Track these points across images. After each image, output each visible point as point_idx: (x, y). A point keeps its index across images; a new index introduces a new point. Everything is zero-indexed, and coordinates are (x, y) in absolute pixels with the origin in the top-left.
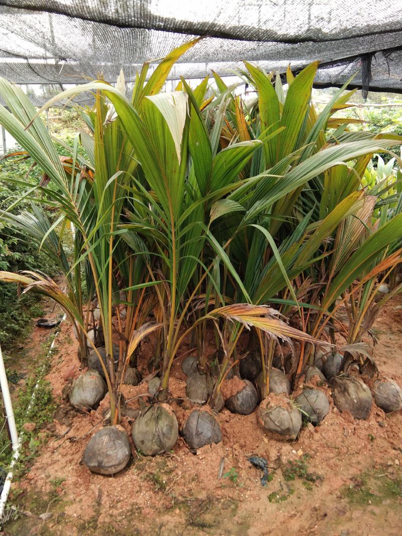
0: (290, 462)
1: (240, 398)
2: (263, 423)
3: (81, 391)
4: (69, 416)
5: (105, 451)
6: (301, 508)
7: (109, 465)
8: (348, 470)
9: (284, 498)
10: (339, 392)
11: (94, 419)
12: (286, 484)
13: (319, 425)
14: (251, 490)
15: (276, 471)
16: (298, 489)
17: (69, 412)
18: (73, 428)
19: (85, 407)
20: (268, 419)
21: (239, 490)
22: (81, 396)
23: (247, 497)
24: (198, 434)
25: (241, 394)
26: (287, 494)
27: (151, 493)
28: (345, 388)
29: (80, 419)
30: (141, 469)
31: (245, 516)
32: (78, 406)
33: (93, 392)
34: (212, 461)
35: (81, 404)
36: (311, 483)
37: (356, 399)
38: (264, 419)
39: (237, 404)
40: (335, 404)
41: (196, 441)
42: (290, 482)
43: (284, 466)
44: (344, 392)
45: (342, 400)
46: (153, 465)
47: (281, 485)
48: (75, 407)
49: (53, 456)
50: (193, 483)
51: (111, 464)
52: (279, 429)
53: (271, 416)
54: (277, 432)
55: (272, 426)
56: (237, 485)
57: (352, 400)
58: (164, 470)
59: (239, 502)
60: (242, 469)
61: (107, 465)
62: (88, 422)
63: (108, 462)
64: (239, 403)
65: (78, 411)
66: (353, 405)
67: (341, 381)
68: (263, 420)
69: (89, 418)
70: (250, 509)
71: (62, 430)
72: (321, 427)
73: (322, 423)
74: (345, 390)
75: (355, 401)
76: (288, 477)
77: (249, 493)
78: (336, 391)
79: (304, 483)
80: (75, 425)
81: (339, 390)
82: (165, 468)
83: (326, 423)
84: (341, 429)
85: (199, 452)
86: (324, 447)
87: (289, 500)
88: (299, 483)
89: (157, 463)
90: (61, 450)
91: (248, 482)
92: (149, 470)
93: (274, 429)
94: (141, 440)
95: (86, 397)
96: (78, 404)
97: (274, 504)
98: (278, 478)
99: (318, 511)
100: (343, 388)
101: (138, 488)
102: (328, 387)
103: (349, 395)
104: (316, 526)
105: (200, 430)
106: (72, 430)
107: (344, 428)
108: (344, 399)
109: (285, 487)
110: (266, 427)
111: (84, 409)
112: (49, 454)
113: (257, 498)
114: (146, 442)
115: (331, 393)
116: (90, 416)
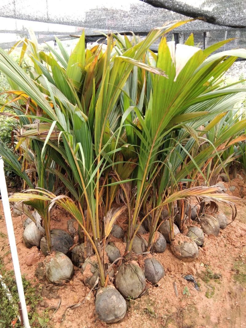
0: (203, 272)
1: (159, 243)
2: (180, 254)
3: (60, 270)
4: (54, 291)
5: (117, 306)
6: (224, 295)
7: (121, 315)
8: (227, 266)
9: (213, 293)
10: (205, 225)
11: (73, 287)
12: (208, 285)
13: (204, 246)
14: (195, 296)
15: (198, 280)
16: (215, 285)
17: (53, 288)
18: (62, 298)
19: (64, 281)
20: (183, 251)
21: (190, 298)
22: (60, 274)
23: (196, 300)
24: (157, 273)
25: (159, 241)
26: (212, 290)
27: (149, 321)
28: (207, 222)
29: (63, 290)
30: (138, 308)
31: (203, 312)
32: (58, 281)
33: (69, 268)
34: (169, 287)
35: (61, 279)
36: (218, 280)
37: (214, 226)
38: (181, 252)
39: (158, 247)
40: (204, 232)
41: (156, 278)
42: (209, 283)
43: (201, 276)
44: (207, 224)
45: (207, 229)
46: (143, 303)
47: (206, 287)
48: (56, 282)
49: (64, 325)
50: (167, 305)
51: (122, 313)
52: (191, 255)
53: (184, 249)
54: (190, 257)
55: (187, 255)
56: (188, 296)
57: (212, 228)
58: (150, 303)
59: (195, 305)
60: (185, 285)
61: (120, 315)
62: (70, 290)
63: (121, 312)
64: (159, 246)
65: (58, 285)
66: (213, 230)
67: (203, 219)
68: (179, 252)
69: (69, 287)
70: (203, 307)
71: (54, 303)
72: (206, 247)
73: (204, 244)
74: (207, 223)
75: (214, 228)
76: (206, 281)
77: (195, 298)
78: (202, 224)
79: (215, 281)
80: (62, 295)
81: (204, 224)
82: (151, 302)
83: (207, 244)
84: (214, 245)
85: (159, 285)
86: (212, 258)
87: (215, 293)
88: (212, 282)
89: (145, 301)
90: (67, 317)
91: (191, 292)
92: (143, 307)
93: (188, 256)
94: (131, 289)
95: (64, 273)
96: (58, 280)
97: (211, 299)
98: (202, 283)
99: (232, 293)
100: (206, 222)
101: (142, 322)
102: (198, 223)
103: (210, 225)
104: (237, 302)
105: (157, 270)
106: (63, 301)
107: (215, 244)
108: (208, 228)
109: (208, 287)
110: (183, 256)
111: (64, 282)
112: (58, 324)
113: (201, 299)
114: (134, 290)
115: (201, 227)
116: (70, 285)
